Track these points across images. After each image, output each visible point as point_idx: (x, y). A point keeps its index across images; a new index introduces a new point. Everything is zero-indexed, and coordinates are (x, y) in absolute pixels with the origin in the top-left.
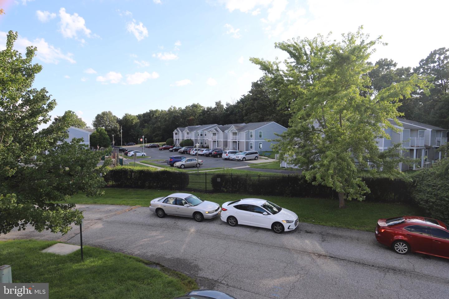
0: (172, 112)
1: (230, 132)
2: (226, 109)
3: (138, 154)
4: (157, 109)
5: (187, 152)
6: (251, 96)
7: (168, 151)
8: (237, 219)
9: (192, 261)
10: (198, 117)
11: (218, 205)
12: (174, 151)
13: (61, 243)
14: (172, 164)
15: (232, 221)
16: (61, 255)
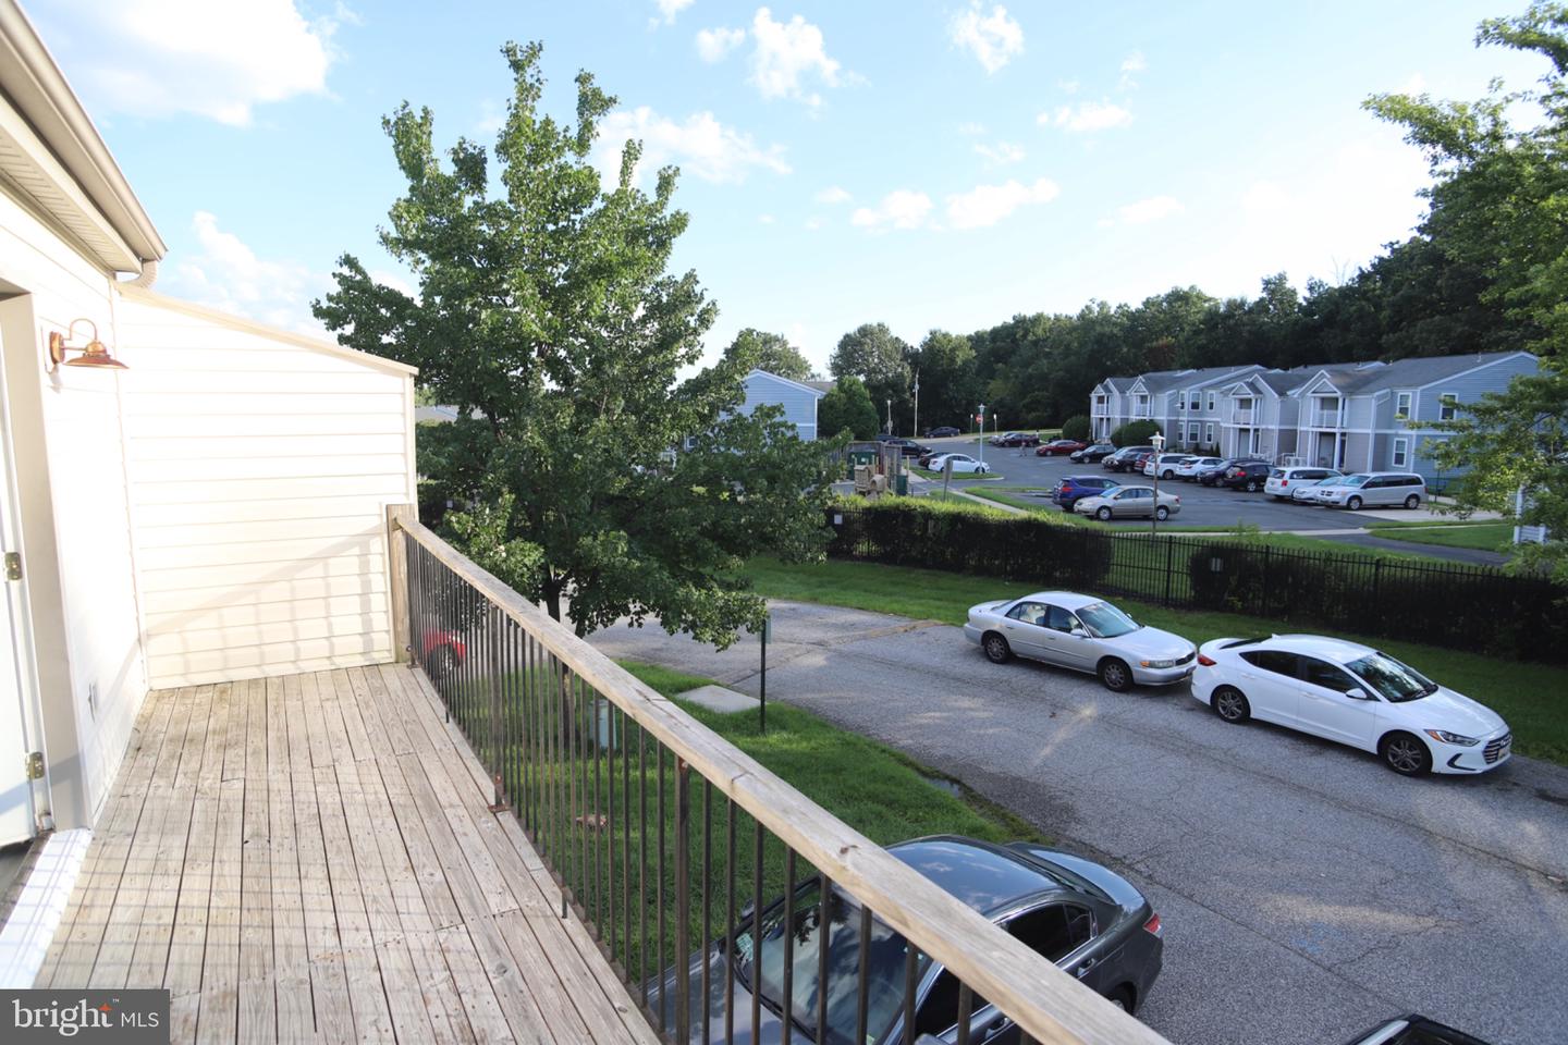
0: (1093, 322)
1: (1309, 394)
2: (1305, 303)
3: (958, 466)
4: (1040, 311)
5: (1132, 464)
6: (1427, 244)
7: (1066, 459)
8: (1246, 700)
9: (1058, 794)
10: (1187, 340)
11: (1190, 647)
12: (1087, 460)
13: (719, 685)
14: (1067, 501)
15: (1230, 704)
16: (716, 710)
